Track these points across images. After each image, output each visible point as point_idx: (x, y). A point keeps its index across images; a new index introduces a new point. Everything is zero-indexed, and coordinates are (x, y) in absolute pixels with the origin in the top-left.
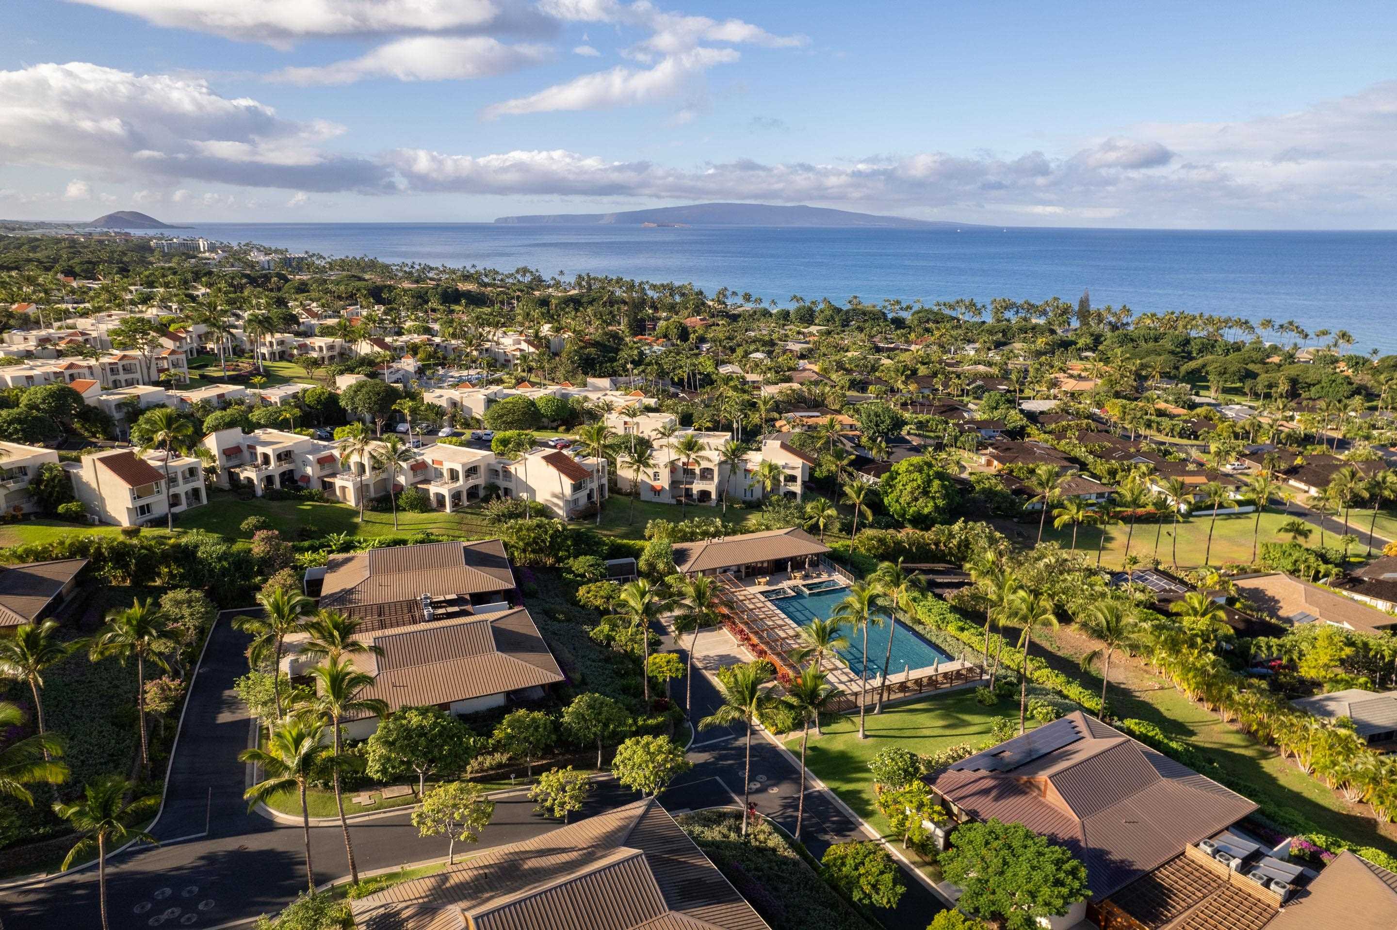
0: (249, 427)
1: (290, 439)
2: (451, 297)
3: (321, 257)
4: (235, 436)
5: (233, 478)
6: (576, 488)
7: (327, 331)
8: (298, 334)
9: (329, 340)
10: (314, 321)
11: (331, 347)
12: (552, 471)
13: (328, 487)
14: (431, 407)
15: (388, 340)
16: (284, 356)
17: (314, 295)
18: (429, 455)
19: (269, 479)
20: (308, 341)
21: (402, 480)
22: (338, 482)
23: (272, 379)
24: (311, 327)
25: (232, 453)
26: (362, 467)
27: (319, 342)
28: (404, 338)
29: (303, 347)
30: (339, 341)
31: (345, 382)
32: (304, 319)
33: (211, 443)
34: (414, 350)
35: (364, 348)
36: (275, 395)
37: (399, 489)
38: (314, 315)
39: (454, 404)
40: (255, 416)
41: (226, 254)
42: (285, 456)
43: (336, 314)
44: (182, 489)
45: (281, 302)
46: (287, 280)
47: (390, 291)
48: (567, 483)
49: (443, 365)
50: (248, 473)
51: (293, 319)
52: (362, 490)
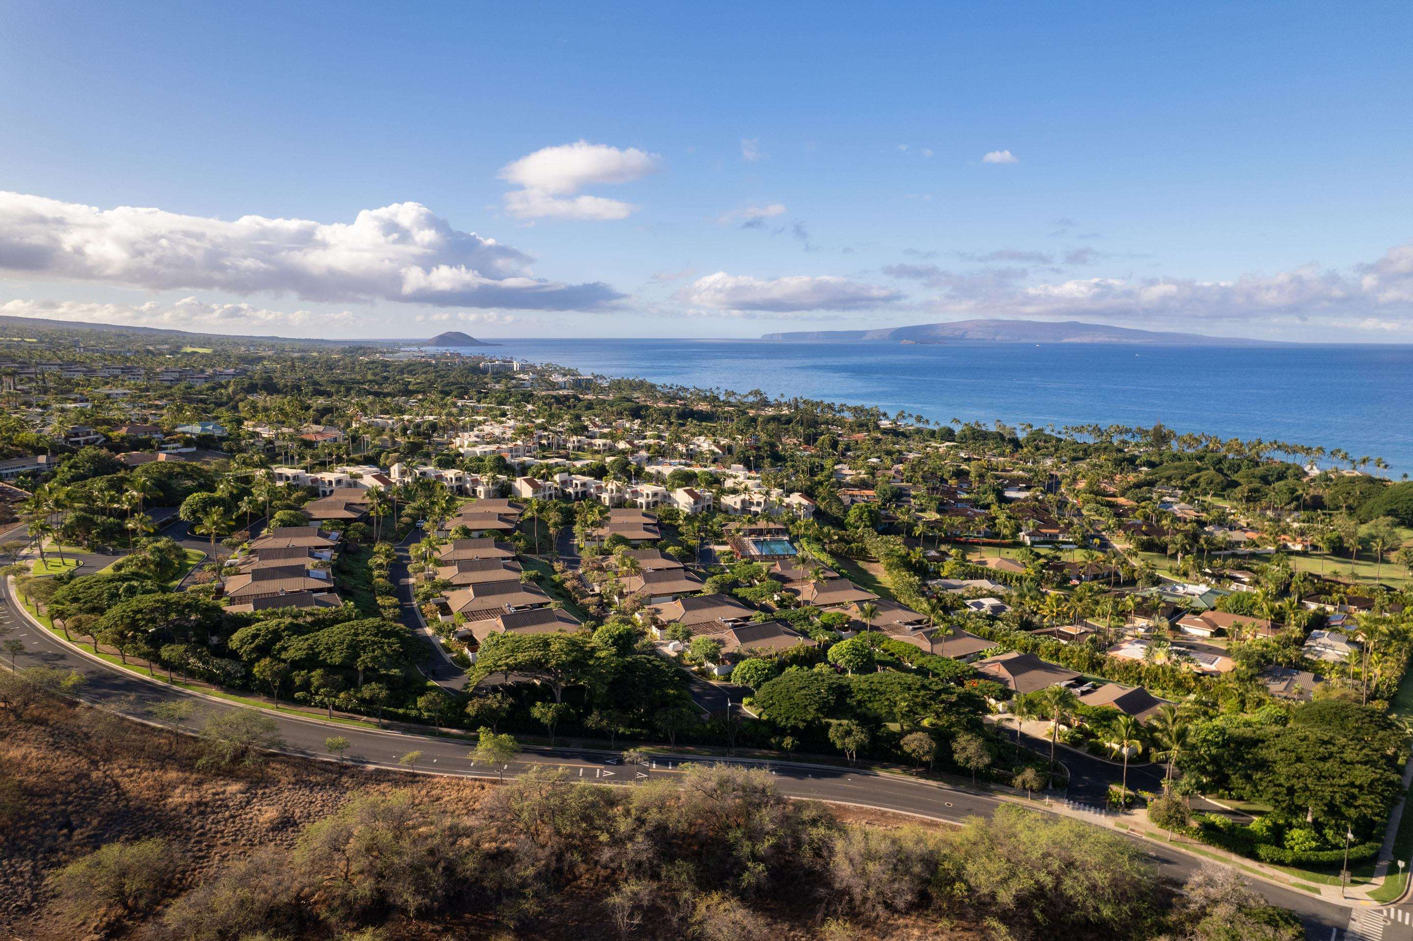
0: (570, 474)
1: (586, 479)
2: (686, 414)
3: (602, 377)
4: (565, 476)
5: (563, 491)
6: (696, 503)
7: (603, 436)
8: (588, 437)
9: (604, 441)
10: (596, 430)
11: (605, 445)
12: (686, 495)
13: (599, 498)
14: (648, 473)
15: (636, 442)
16: (579, 448)
17: (597, 411)
18: (639, 488)
19: (577, 493)
20: (593, 441)
21: (627, 496)
22: (603, 496)
23: (577, 459)
24: (595, 433)
25: (564, 483)
26: (612, 491)
27: (599, 442)
28: (646, 441)
29: (590, 444)
30: (609, 441)
31: (609, 460)
32: (591, 428)
33: (557, 478)
34: (648, 448)
35: (622, 445)
36: (578, 464)
37: (626, 500)
38: (595, 425)
39: (659, 473)
40: (572, 470)
41: (535, 376)
42: (584, 484)
43: (610, 425)
44: (547, 493)
45: (578, 417)
46: (580, 400)
47: (647, 410)
48: (692, 500)
49: (662, 456)
50: (570, 490)
51: (586, 428)
52: (611, 499)
